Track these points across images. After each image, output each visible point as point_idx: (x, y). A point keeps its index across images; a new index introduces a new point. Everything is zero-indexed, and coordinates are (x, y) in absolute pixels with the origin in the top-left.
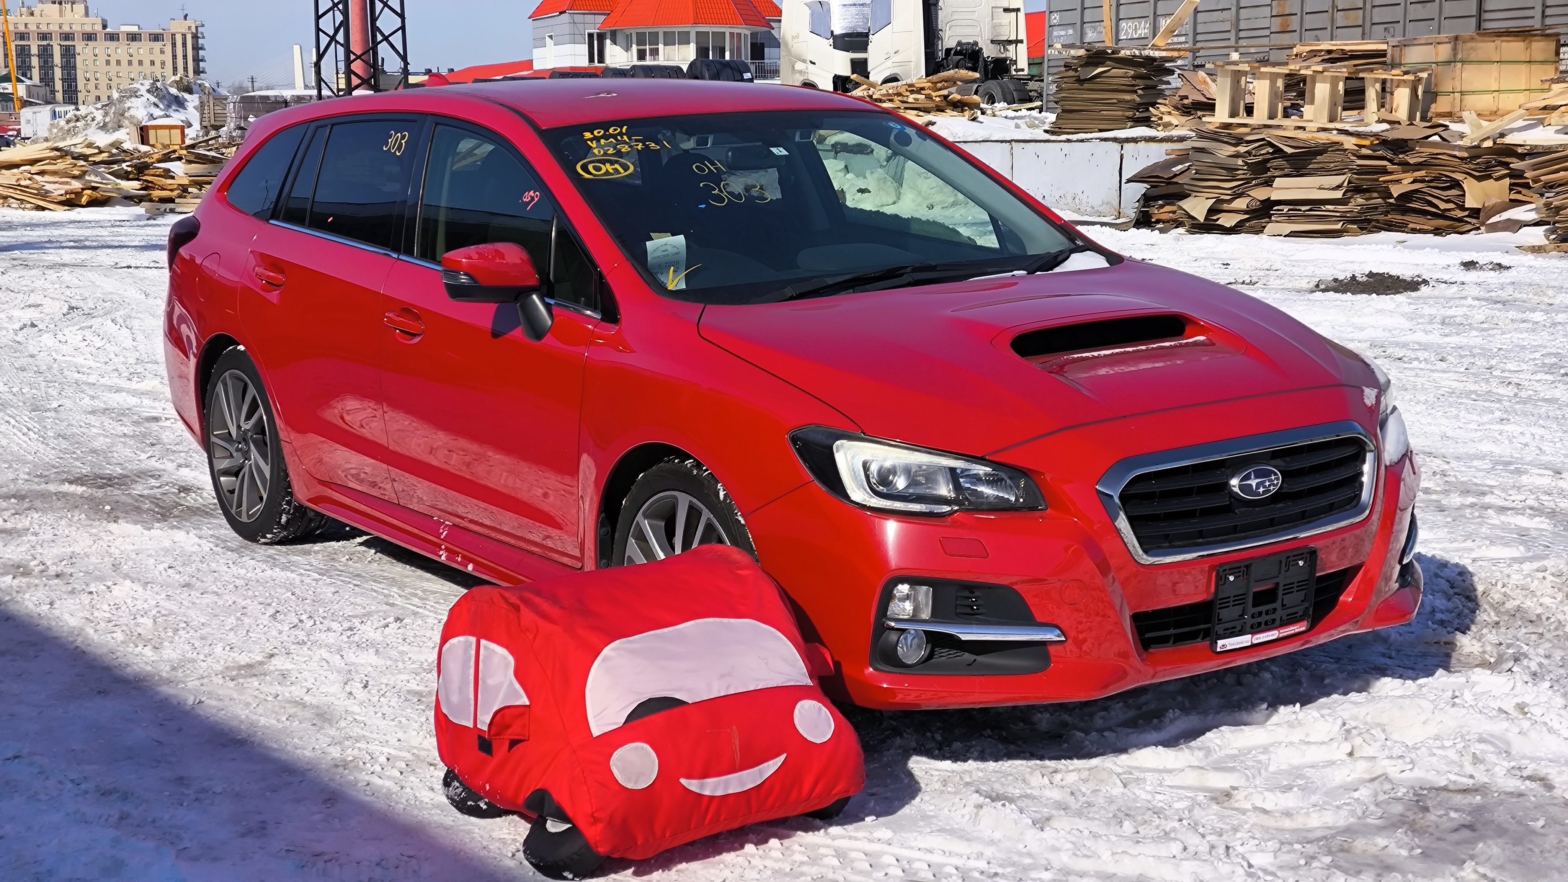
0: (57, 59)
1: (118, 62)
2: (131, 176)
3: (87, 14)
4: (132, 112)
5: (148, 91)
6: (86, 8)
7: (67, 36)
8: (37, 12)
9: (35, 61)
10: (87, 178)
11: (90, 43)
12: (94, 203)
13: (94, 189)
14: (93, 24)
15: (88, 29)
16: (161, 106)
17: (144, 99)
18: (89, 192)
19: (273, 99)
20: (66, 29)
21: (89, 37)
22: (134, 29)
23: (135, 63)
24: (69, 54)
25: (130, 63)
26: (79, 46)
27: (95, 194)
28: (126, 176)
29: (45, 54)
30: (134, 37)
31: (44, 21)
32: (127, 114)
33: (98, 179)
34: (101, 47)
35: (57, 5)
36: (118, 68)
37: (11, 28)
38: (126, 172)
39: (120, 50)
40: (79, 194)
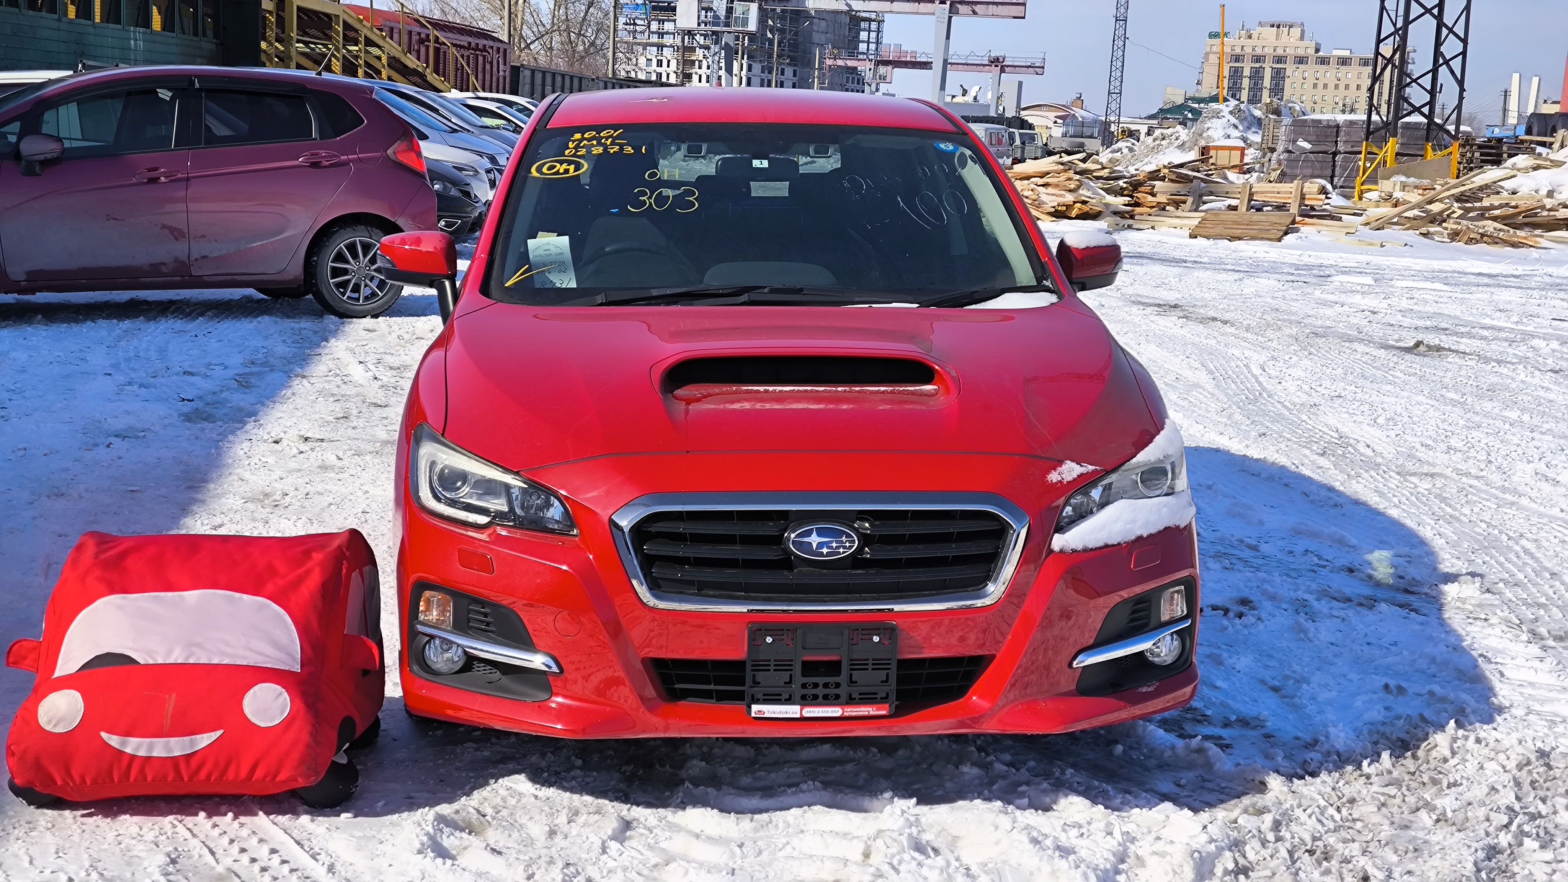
0: (1267, 82)
1: (1325, 86)
2: (1125, 193)
3: (1302, 38)
4: (1210, 133)
5: (1231, 112)
6: (1303, 32)
7: (1280, 59)
8: (1255, 36)
9: (1246, 82)
10: (1081, 192)
11: (1301, 66)
12: (1084, 216)
13: (1084, 202)
14: (1306, 48)
15: (1301, 52)
16: (1241, 128)
17: (1224, 120)
18: (1078, 205)
19: (1325, 123)
20: (1280, 52)
21: (1301, 60)
22: (1346, 53)
23: (1342, 87)
24: (1279, 76)
25: (1337, 87)
26: (1290, 68)
27: (1086, 208)
28: (1120, 192)
29: (1257, 75)
30: (1344, 62)
31: (1260, 43)
32: (1205, 135)
33: (1089, 194)
34: (1310, 70)
35: (1275, 28)
36: (1325, 92)
37: (1227, 49)
38: (1122, 188)
39: (1329, 74)
40: (1069, 207)
